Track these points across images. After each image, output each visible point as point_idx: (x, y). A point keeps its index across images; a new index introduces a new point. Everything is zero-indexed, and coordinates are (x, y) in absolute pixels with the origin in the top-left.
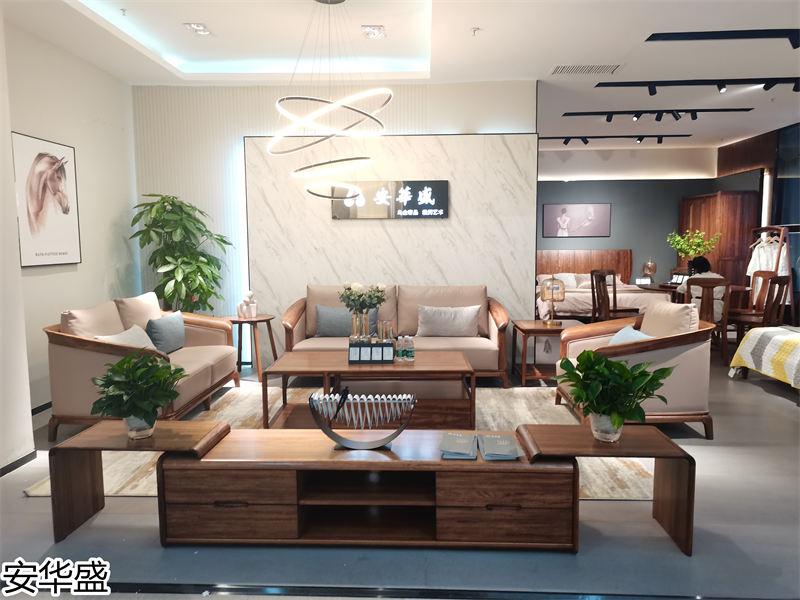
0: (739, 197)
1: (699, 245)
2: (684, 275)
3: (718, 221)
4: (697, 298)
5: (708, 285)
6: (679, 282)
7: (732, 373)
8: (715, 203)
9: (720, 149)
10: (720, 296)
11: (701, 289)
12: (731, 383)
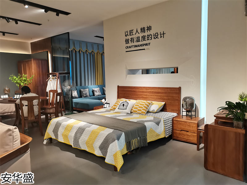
0: (40, 62)
1: (25, 81)
2: (20, 94)
3: (33, 70)
4: (26, 106)
5: (30, 100)
6: (18, 98)
7: (45, 142)
8: (31, 63)
9: (31, 43)
10: (36, 103)
11: (27, 102)
12: (45, 147)
